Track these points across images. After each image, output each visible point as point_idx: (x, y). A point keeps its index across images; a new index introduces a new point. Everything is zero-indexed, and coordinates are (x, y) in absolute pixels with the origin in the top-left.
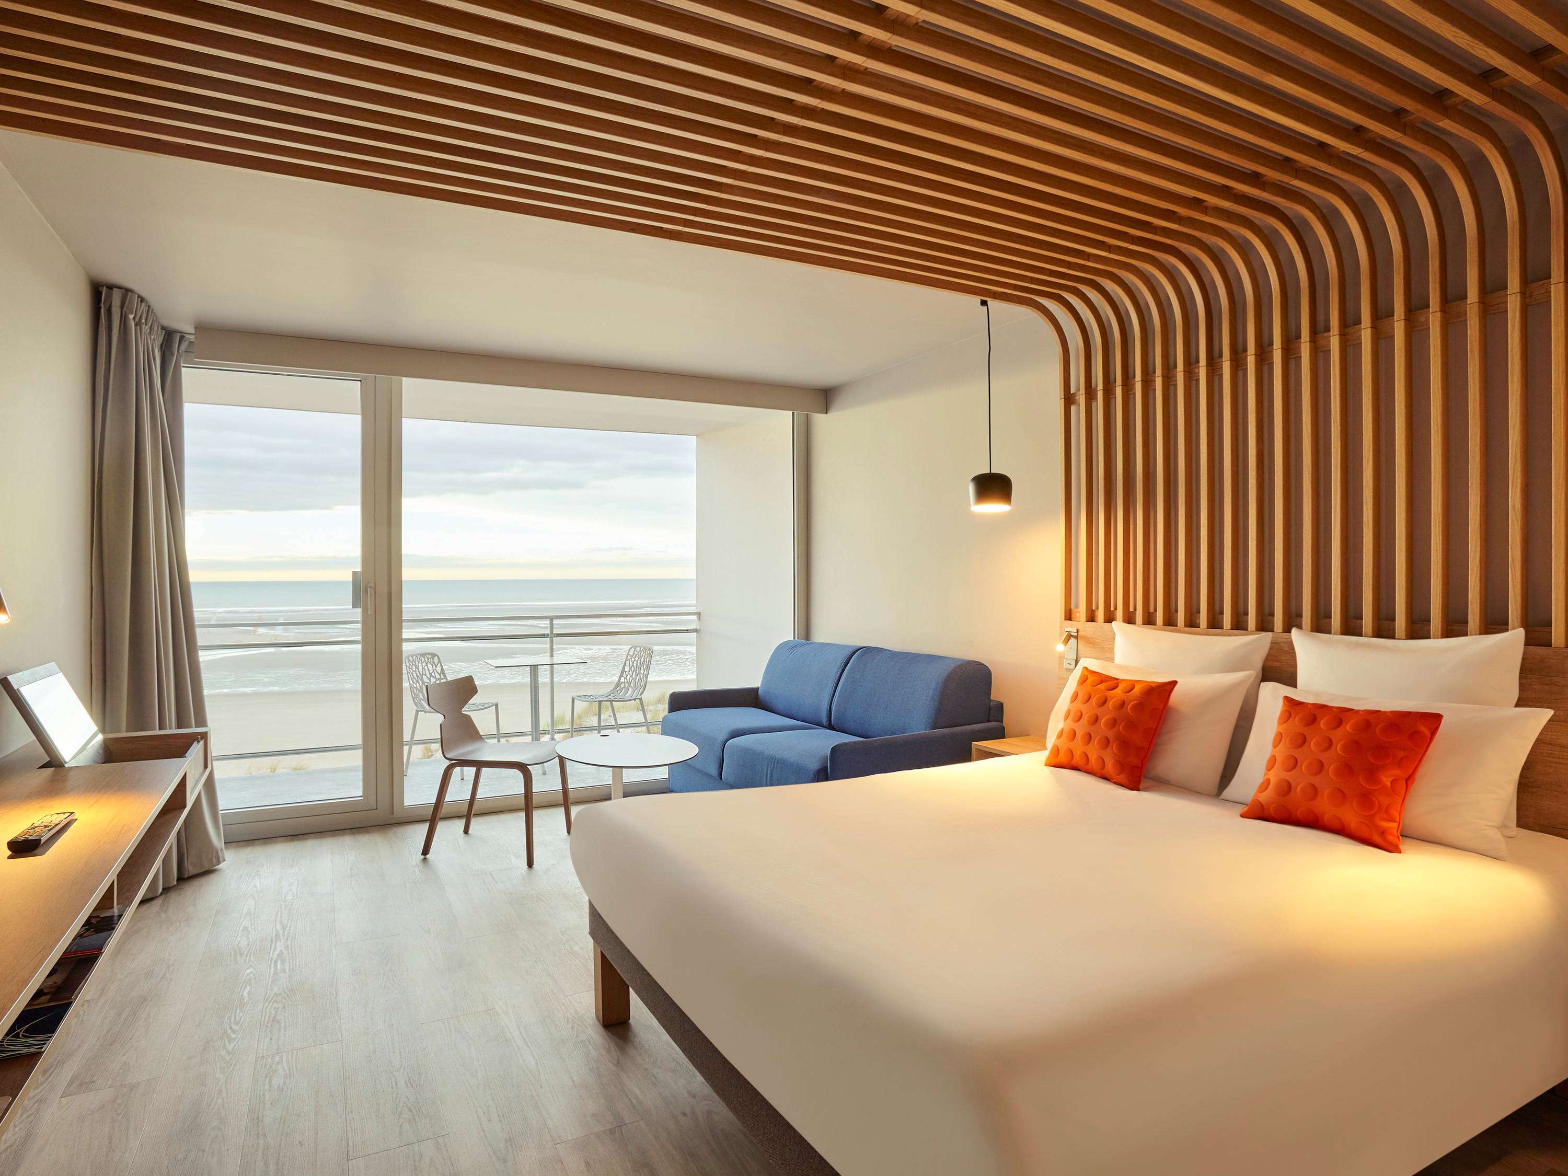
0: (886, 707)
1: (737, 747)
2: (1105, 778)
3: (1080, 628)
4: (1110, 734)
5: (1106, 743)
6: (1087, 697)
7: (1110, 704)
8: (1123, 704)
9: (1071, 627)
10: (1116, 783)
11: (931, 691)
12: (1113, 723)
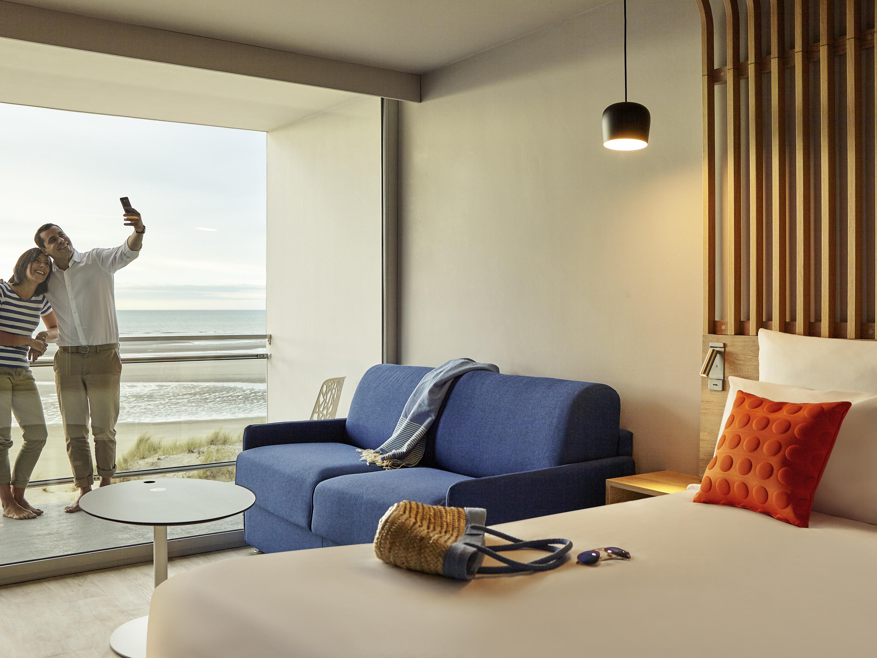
0: (501, 440)
1: (330, 490)
2: (768, 513)
3: (728, 342)
4: (775, 461)
5: (769, 473)
6: (746, 420)
7: (774, 428)
8: (788, 427)
9: (717, 342)
10: (779, 519)
11: (555, 420)
12: (778, 448)
